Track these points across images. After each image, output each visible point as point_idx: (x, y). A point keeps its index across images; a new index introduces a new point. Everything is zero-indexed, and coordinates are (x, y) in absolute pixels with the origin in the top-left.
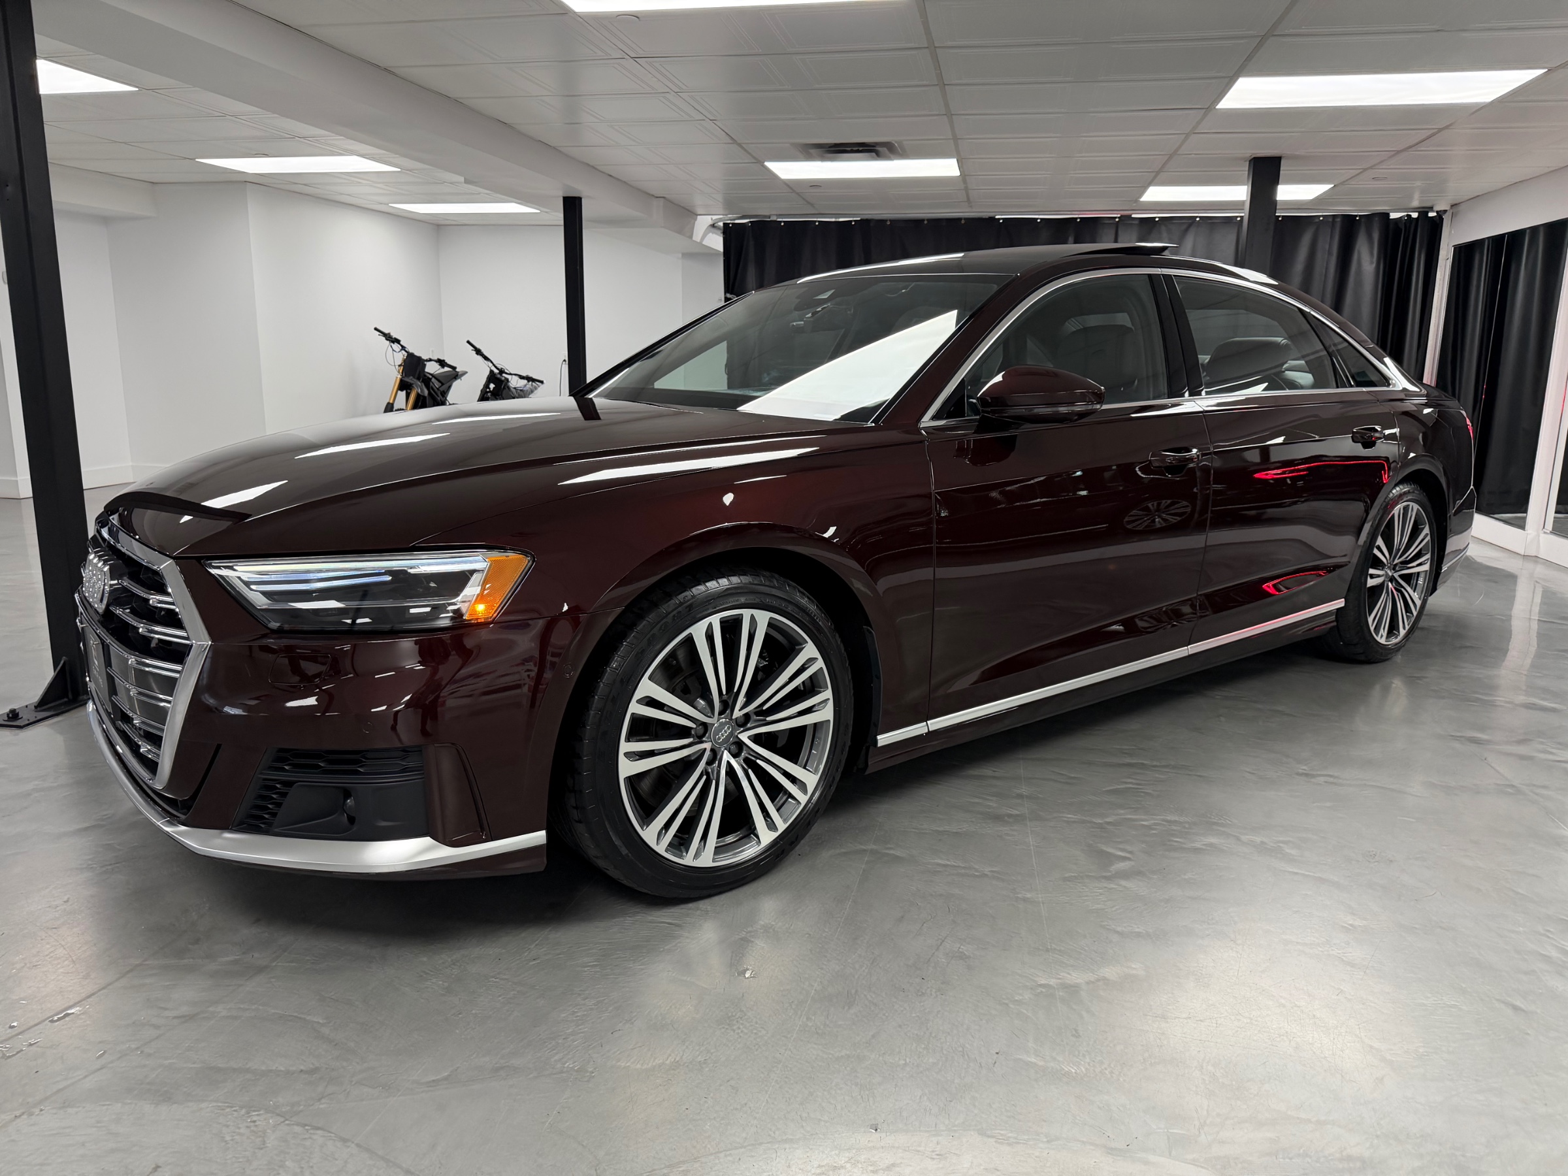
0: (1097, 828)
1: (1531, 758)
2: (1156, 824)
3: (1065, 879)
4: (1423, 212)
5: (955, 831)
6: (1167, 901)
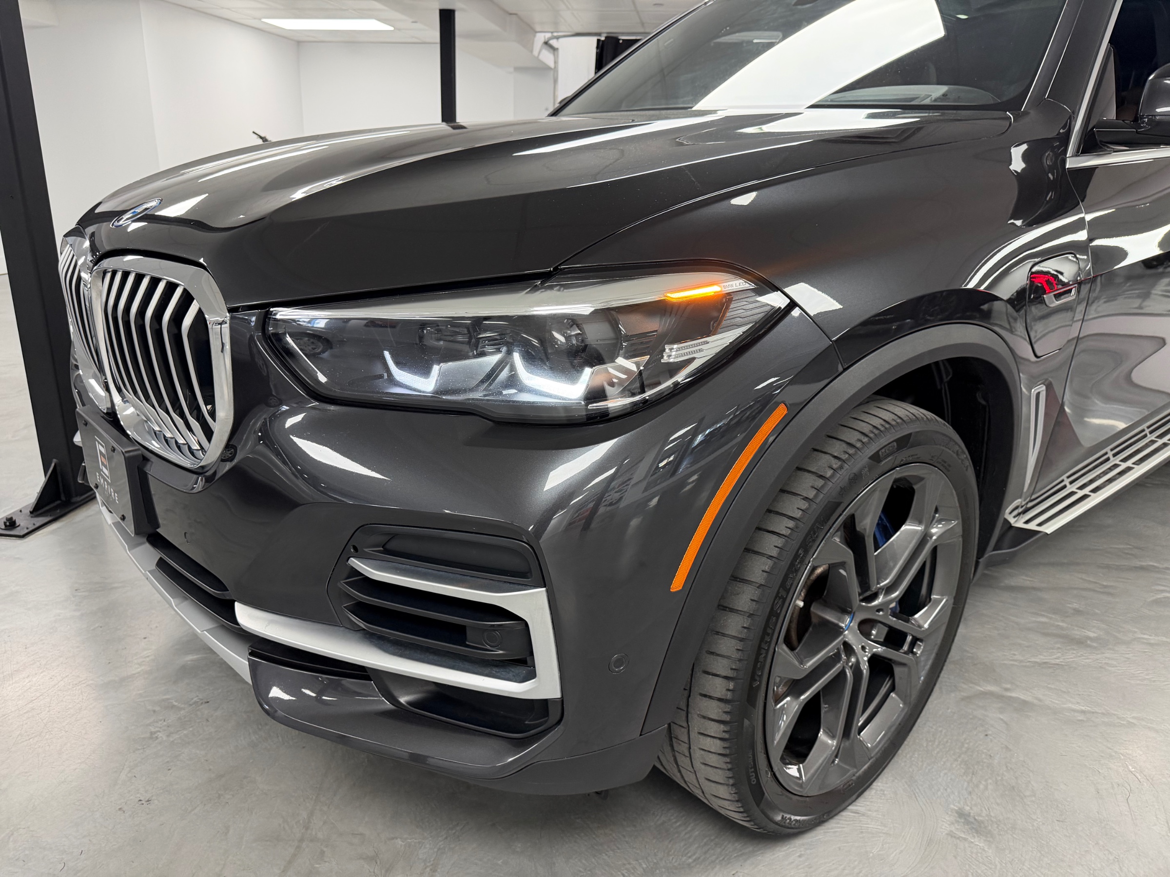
5: (1053, 662)
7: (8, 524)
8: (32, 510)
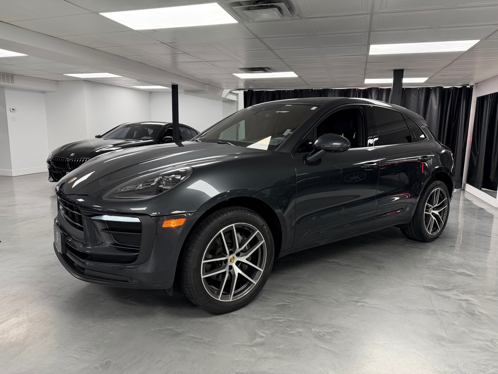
0: (261, 322)
1: (449, 298)
2: (283, 322)
4: (464, 87)
6: (266, 358)
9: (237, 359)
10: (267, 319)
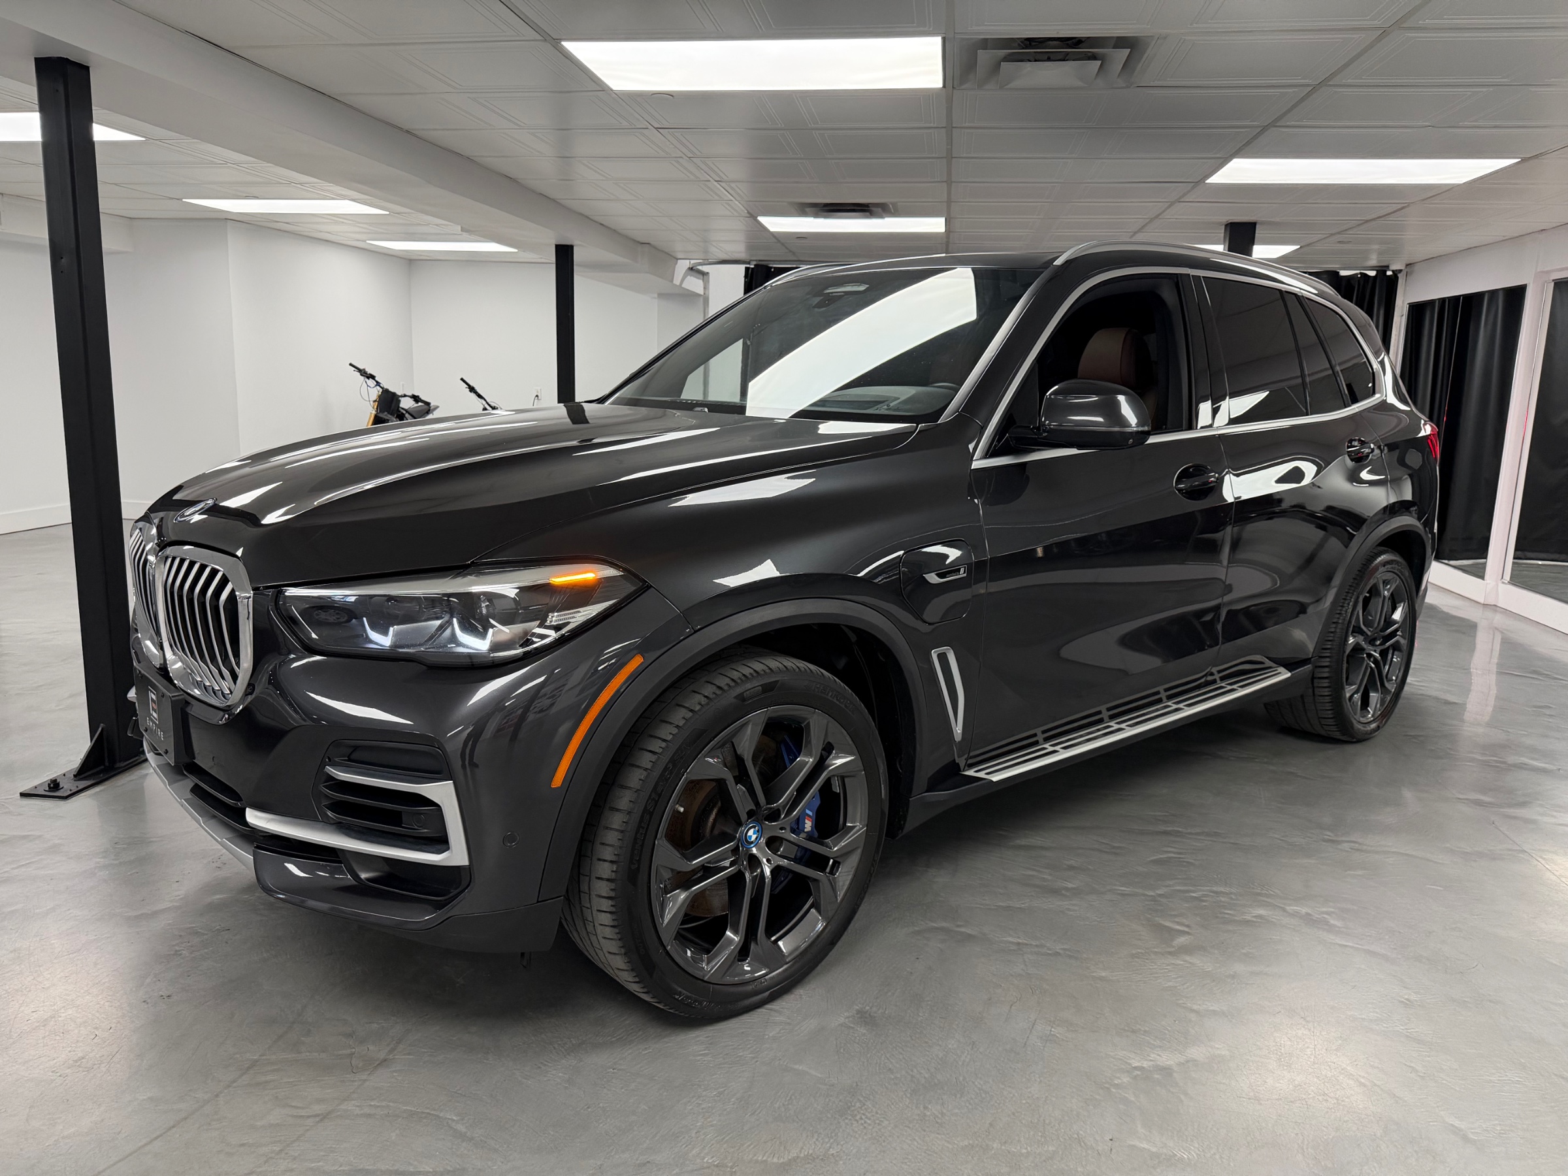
0: (1152, 901)
1: (1535, 822)
2: (1204, 896)
3: (1133, 956)
4: (1380, 271)
5: (1018, 906)
6: (1233, 977)
7: (52, 785)
8: (75, 774)
9: (1170, 984)
10: (1159, 892)
